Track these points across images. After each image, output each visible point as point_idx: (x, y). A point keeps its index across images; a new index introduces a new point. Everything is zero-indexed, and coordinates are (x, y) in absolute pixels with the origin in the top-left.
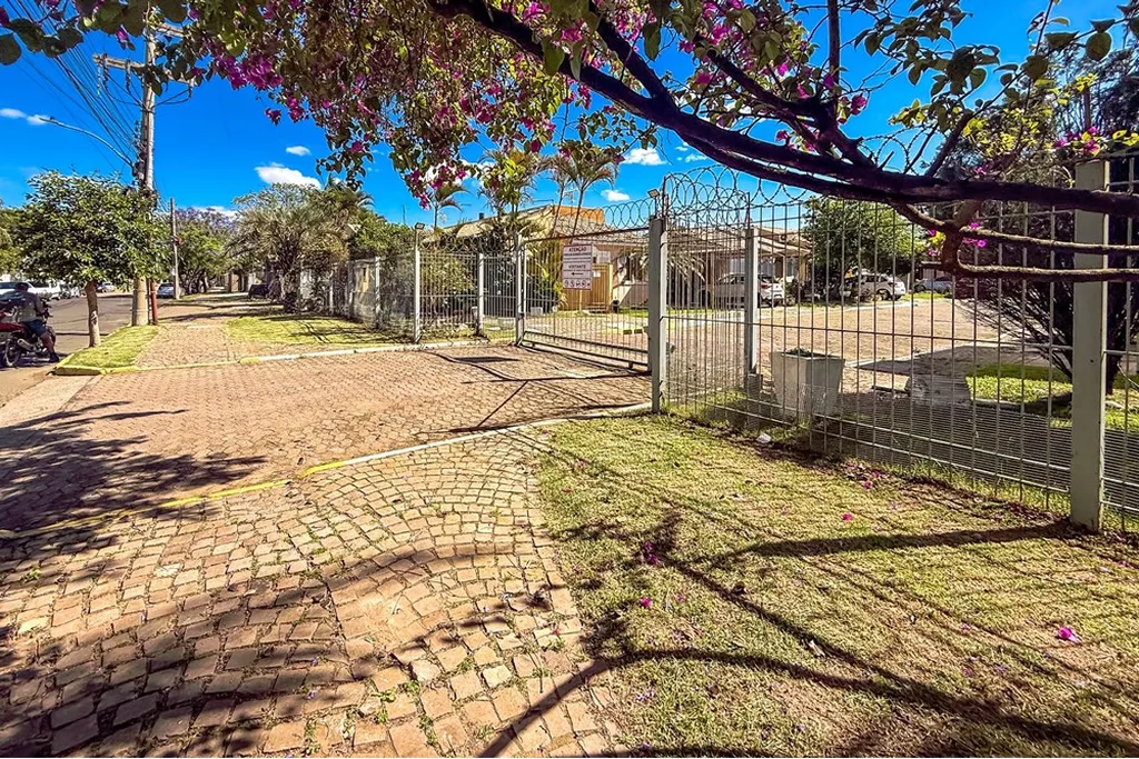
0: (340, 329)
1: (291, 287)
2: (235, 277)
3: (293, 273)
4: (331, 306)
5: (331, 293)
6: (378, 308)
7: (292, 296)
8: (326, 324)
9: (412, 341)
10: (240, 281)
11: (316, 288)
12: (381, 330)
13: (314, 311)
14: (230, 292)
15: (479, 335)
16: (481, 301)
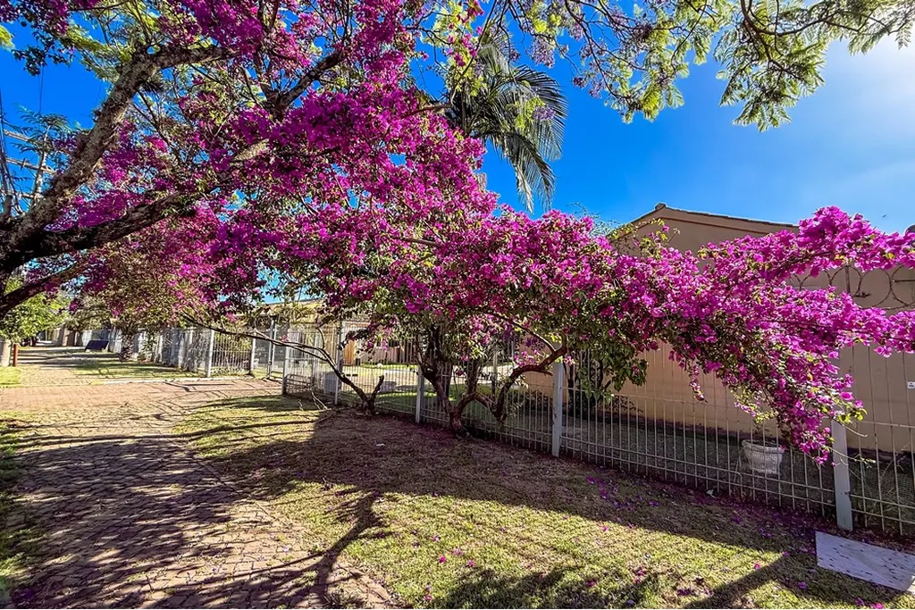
1: (128, 344)
2: (67, 332)
3: (131, 334)
7: (128, 350)
9: (206, 377)
11: (148, 345)
12: (190, 370)
15: (250, 374)
16: (253, 355)
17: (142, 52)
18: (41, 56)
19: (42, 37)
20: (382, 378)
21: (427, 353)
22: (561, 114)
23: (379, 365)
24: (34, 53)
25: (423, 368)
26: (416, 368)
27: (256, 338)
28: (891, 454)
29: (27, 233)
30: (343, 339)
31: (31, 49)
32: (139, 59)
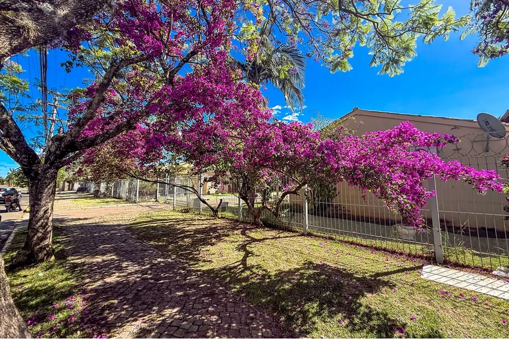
0: (114, 201)
1: (97, 188)
2: (67, 184)
3: (98, 183)
4: (112, 194)
5: (113, 190)
6: (127, 194)
7: (97, 191)
8: (109, 200)
9: (136, 203)
10: (69, 186)
11: (107, 189)
12: (128, 200)
13: (105, 196)
14: (63, 191)
15: (157, 201)
16: (158, 191)
17: (114, 62)
18: (70, 63)
19: (72, 56)
20: (221, 200)
21: (243, 187)
22: (303, 66)
23: (220, 194)
24: (68, 63)
25: (240, 194)
26: (238, 195)
27: (159, 182)
28: (476, 229)
29: (69, 142)
30: (202, 181)
31: (67, 62)
32: (113, 65)
